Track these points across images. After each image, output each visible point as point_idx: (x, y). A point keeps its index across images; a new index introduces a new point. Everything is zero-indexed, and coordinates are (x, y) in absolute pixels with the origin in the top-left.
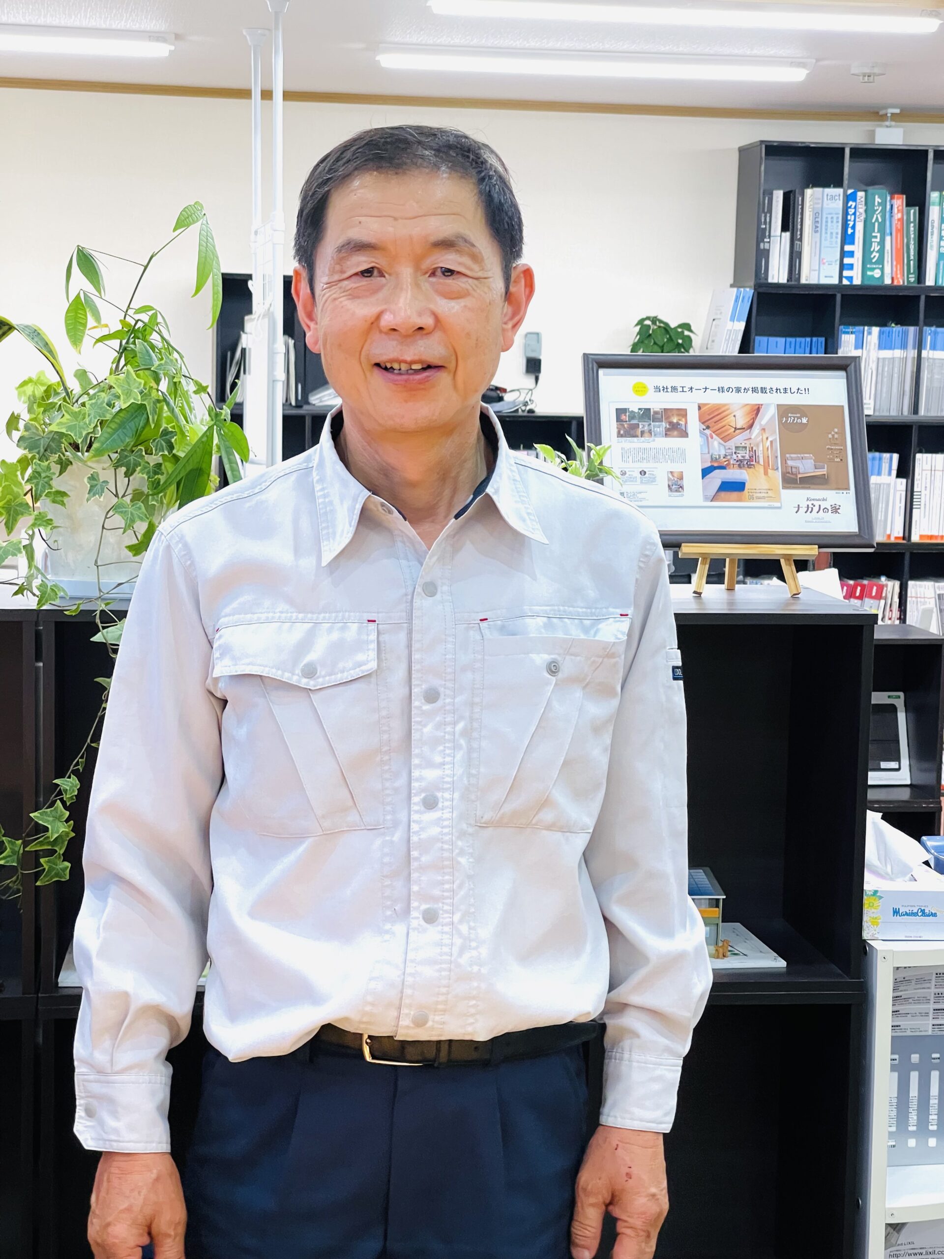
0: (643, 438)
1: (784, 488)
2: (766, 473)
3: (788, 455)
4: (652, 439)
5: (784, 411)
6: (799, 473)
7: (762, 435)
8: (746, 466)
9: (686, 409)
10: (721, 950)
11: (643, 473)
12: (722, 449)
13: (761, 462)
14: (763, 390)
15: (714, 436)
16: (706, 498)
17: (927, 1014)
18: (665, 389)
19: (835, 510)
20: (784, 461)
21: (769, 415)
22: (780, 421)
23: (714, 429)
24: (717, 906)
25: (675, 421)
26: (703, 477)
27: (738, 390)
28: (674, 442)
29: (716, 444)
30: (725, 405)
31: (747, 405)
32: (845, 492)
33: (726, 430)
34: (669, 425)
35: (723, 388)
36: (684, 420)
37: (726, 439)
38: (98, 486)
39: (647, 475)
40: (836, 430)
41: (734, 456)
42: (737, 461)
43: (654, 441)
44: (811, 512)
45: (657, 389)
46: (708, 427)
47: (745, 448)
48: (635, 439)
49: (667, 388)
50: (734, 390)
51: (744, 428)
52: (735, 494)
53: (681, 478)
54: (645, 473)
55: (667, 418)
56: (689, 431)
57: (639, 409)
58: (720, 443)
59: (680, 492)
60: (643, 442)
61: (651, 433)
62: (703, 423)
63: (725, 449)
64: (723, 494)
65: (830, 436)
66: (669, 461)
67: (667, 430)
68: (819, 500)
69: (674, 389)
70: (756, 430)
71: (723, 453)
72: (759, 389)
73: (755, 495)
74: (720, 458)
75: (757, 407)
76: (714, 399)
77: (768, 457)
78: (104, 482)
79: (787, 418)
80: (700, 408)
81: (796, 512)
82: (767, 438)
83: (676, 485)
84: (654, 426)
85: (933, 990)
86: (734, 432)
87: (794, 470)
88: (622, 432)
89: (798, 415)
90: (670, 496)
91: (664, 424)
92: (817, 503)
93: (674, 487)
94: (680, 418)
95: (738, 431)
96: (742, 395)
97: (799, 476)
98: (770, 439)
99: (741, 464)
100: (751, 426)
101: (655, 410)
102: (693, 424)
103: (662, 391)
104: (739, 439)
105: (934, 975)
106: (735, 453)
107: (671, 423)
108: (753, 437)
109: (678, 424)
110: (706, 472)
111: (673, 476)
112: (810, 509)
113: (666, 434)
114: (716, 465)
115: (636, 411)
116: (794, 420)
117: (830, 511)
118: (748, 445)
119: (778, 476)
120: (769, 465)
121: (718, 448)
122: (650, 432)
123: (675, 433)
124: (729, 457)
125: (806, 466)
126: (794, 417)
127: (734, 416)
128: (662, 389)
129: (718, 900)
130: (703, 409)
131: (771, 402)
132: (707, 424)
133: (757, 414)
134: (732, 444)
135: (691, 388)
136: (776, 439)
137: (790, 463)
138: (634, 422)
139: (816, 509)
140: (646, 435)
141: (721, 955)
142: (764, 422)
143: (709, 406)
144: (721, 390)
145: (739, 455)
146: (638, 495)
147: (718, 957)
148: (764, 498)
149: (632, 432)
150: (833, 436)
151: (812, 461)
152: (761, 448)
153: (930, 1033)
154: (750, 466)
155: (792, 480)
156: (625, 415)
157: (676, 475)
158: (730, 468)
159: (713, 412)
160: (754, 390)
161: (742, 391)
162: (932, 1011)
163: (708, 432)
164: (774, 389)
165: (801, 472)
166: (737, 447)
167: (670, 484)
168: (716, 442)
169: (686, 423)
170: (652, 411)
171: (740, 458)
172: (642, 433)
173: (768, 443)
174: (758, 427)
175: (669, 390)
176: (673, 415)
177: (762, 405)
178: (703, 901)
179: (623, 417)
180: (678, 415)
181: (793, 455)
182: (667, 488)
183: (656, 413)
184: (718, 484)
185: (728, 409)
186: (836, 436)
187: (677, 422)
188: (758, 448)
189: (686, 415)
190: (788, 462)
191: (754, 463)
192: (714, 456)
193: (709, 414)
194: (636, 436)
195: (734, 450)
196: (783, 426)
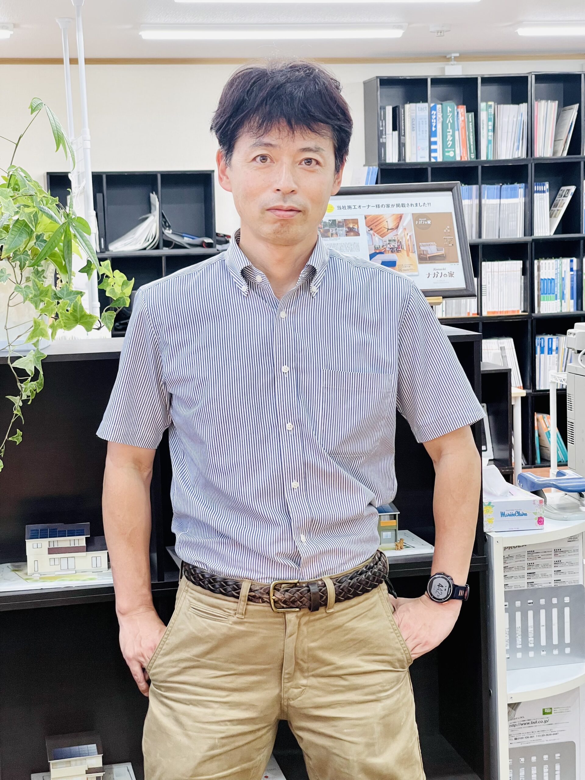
0: (332, 238)
1: (420, 263)
2: (408, 255)
3: (420, 244)
4: (338, 237)
5: (416, 217)
7: (404, 232)
8: (396, 251)
9: (357, 219)
10: (399, 545)
12: (381, 241)
13: (405, 249)
14: (403, 205)
15: (375, 234)
17: (523, 577)
18: (344, 207)
19: (451, 275)
20: (418, 247)
21: (407, 220)
22: (414, 223)
23: (375, 230)
24: (395, 519)
25: (351, 226)
27: (388, 206)
28: (352, 239)
30: (381, 215)
31: (394, 214)
32: (456, 264)
33: (383, 230)
34: (348, 229)
35: (379, 205)
36: (356, 225)
37: (382, 236)
38: (4, 277)
40: (448, 227)
41: (388, 246)
43: (339, 239)
45: (339, 208)
46: (371, 229)
47: (395, 240)
48: (328, 239)
50: (386, 206)
51: (393, 229)
55: (347, 225)
56: (360, 232)
57: (329, 220)
58: (379, 238)
60: (333, 240)
61: (337, 235)
62: (368, 227)
63: (383, 242)
65: (445, 231)
66: (349, 251)
67: (347, 232)
68: (441, 269)
69: (350, 207)
70: (400, 229)
71: (381, 245)
72: (401, 205)
73: (403, 268)
74: (380, 247)
75: (400, 215)
76: (373, 212)
77: (409, 245)
78: (8, 274)
79: (419, 221)
81: (428, 278)
82: (407, 234)
84: (339, 230)
85: (527, 562)
86: (387, 231)
87: (425, 252)
89: (425, 219)
91: (345, 229)
92: (440, 272)
94: (354, 224)
95: (389, 231)
96: (391, 209)
97: (428, 256)
98: (409, 235)
99: (392, 250)
100: (397, 227)
101: (339, 220)
102: (362, 227)
103: (342, 209)
104: (391, 236)
105: (527, 553)
106: (389, 244)
107: (349, 228)
108: (399, 234)
109: (353, 228)
110: (372, 256)
112: (436, 276)
113: (346, 235)
114: (378, 251)
116: (422, 222)
117: (448, 276)
119: (415, 256)
120: (409, 250)
121: (378, 241)
123: (352, 234)
124: (385, 247)
125: (432, 250)
126: (423, 221)
127: (387, 222)
128: (342, 208)
129: (395, 515)
130: (367, 219)
131: (408, 213)
132: (371, 227)
133: (400, 220)
134: (386, 238)
135: (360, 206)
136: (413, 234)
137: (422, 248)
138: (327, 228)
139: (439, 275)
140: (334, 235)
141: (399, 548)
142: (405, 224)
143: (371, 216)
144: (378, 206)
145: (391, 245)
147: (398, 549)
148: (408, 270)
149: (326, 235)
150: (447, 230)
151: (435, 246)
152: (404, 240)
153: (526, 588)
154: (398, 251)
155: (423, 258)
159: (373, 220)
160: (398, 205)
161: (391, 206)
162: (526, 574)
163: (372, 232)
164: (410, 204)
165: (429, 253)
166: (389, 241)
168: (377, 238)
169: (358, 227)
170: (337, 221)
171: (392, 247)
172: (332, 234)
173: (408, 237)
174: (402, 228)
175: (347, 208)
176: (350, 223)
177: (403, 214)
178: (386, 516)
181: (423, 244)
183: (339, 222)
185: (383, 217)
186: (449, 231)
188: (402, 240)
189: (358, 223)
190: (421, 247)
191: (400, 249)
192: (376, 246)
193: (371, 221)
194: (329, 237)
195: (388, 242)
196: (417, 226)
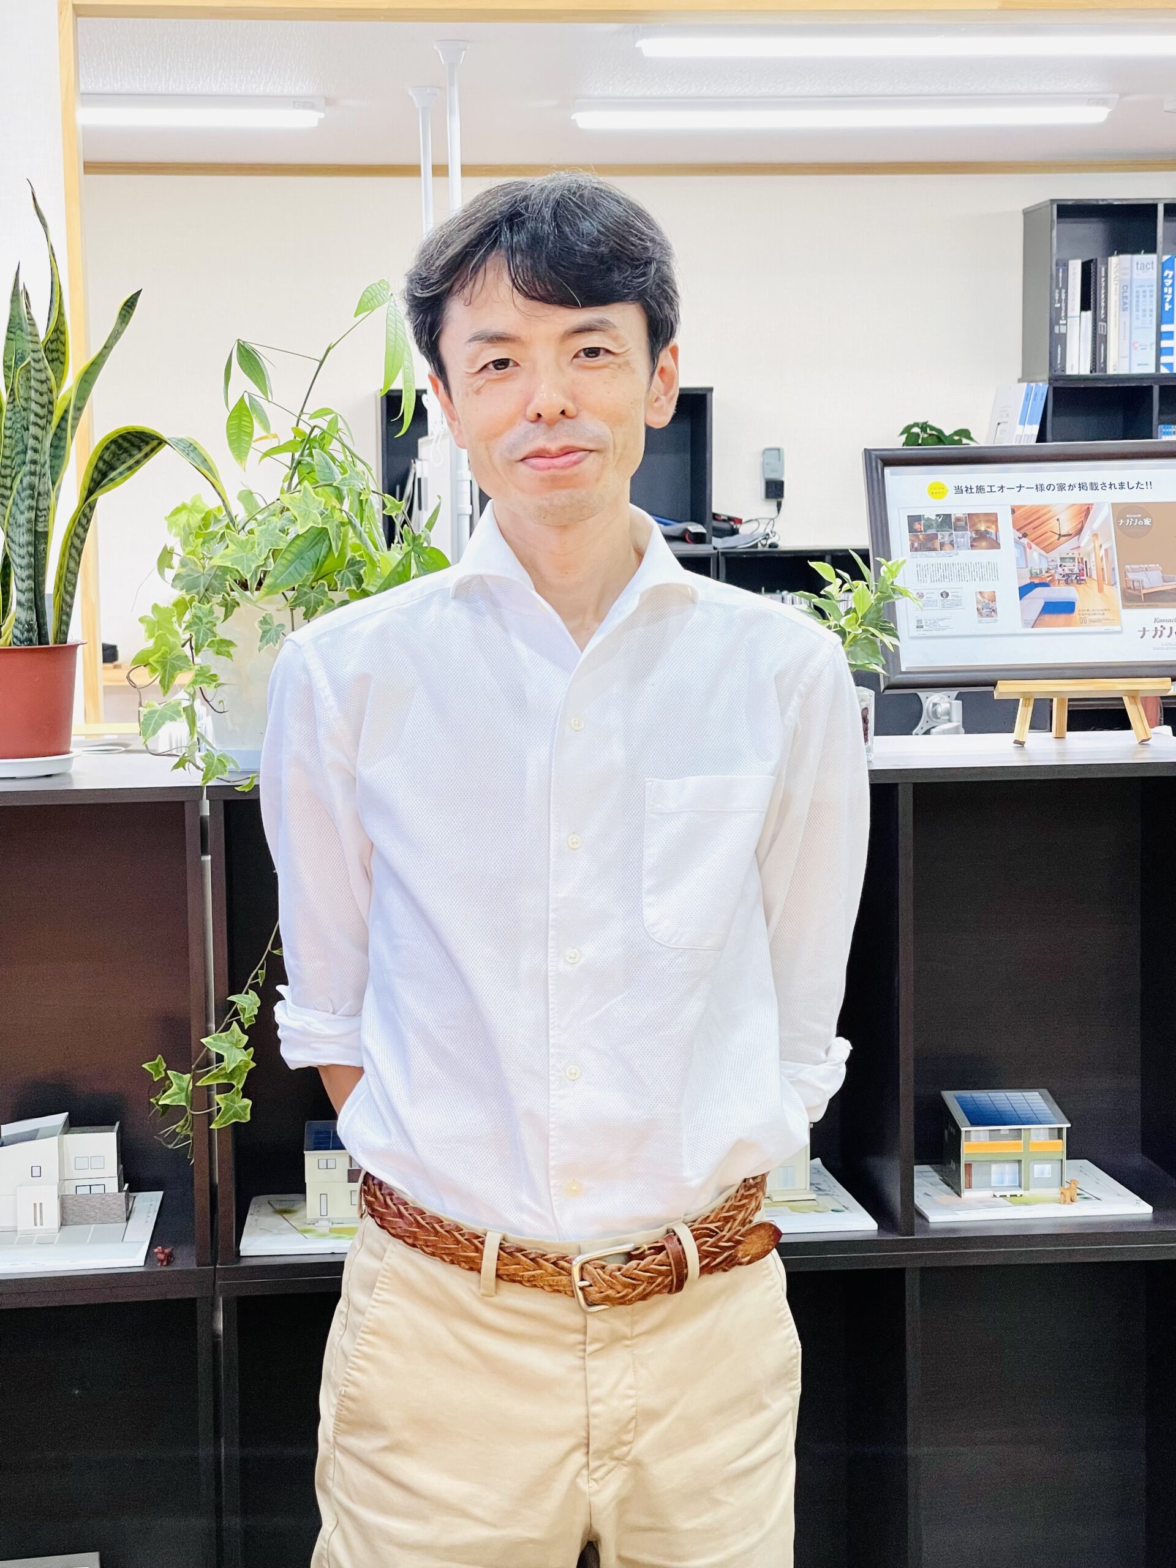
0: (943, 552)
1: (1124, 607)
2: (1101, 590)
3: (1128, 567)
4: (954, 551)
5: (1121, 511)
6: (1143, 588)
7: (1094, 542)
8: (1075, 581)
9: (996, 514)
10: (1068, 1194)
11: (945, 595)
12: (1044, 560)
13: (1094, 576)
14: (1094, 486)
15: (1033, 545)
16: (1025, 624)
18: (969, 489)
20: (1124, 574)
21: (1102, 517)
22: (1116, 523)
23: (1033, 537)
24: (1060, 1137)
25: (983, 528)
26: (1021, 599)
27: (1061, 487)
28: (983, 555)
29: (1035, 555)
30: (1045, 507)
31: (1074, 505)
33: (1051, 537)
34: (976, 534)
35: (1041, 485)
36: (993, 527)
37: (1048, 549)
38: (273, 631)
39: (949, 598)
41: (1060, 570)
42: (1064, 576)
43: (957, 554)
44: (1160, 637)
45: (959, 490)
46: (1025, 535)
47: (1073, 559)
48: (933, 553)
49: (971, 489)
50: (1056, 487)
51: (1071, 535)
52: (1062, 617)
53: (994, 600)
54: (947, 595)
55: (973, 525)
56: (1001, 541)
57: (937, 515)
58: (1040, 554)
59: (993, 617)
60: (944, 556)
61: (953, 545)
62: (1018, 530)
63: (1048, 562)
64: (1047, 617)
66: (977, 579)
67: (974, 540)
68: (1170, 621)
69: (980, 489)
70: (1086, 535)
71: (1044, 567)
72: (1088, 485)
73: (1089, 618)
74: (1041, 572)
75: (1087, 506)
76: (1030, 499)
77: (1103, 569)
78: (279, 625)
79: (1125, 519)
80: (1013, 511)
81: (1142, 637)
82: (1101, 546)
83: (988, 608)
84: (957, 537)
86: (1058, 539)
87: (1136, 584)
88: (916, 545)
89: (1139, 516)
90: (980, 622)
91: (969, 534)
92: (1167, 625)
93: (984, 610)
94: (989, 524)
95: (1062, 539)
96: (1066, 493)
97: (1144, 592)
98: (1104, 547)
99: (1067, 579)
100: (1079, 532)
101: (958, 515)
102: (1006, 532)
103: (964, 492)
104: (1065, 548)
106: (1061, 566)
107: (977, 532)
108: (1082, 545)
110: (1024, 591)
111: (983, 597)
112: (1159, 633)
113: (972, 546)
114: (1036, 581)
115: (934, 518)
116: (1134, 522)
118: (1076, 556)
119: (1116, 593)
120: (1104, 580)
121: (1038, 560)
122: (952, 543)
123: (984, 544)
124: (1053, 571)
125: (1151, 579)
126: (1134, 518)
127: (1058, 520)
128: (964, 489)
129: (1060, 1130)
130: (1017, 513)
131: (1104, 501)
132: (1023, 531)
133: (1087, 516)
134: (1056, 555)
135: (1002, 487)
136: (1112, 546)
137: (1131, 576)
138: (932, 531)
139: (1167, 632)
140: (948, 547)
141: (1068, 1200)
142: (1095, 526)
143: (1024, 509)
144: (1039, 488)
145: (1066, 569)
146: (940, 623)
147: (1065, 1202)
148: (1099, 620)
149: (929, 545)
151: (1159, 572)
152: (1093, 559)
154: (1079, 582)
155: (1133, 597)
156: (920, 524)
157: (986, 596)
158: (1054, 585)
159: (1030, 516)
160: (1082, 486)
161: (1067, 488)
163: (1025, 541)
164: (1107, 485)
165: (1145, 586)
166: (1062, 559)
167: (980, 607)
168: (1035, 553)
169: (997, 531)
170: (953, 517)
171: (1067, 572)
172: (942, 545)
173: (1102, 553)
174: (1089, 533)
175: (974, 490)
176: (980, 521)
177: (1092, 504)
178: (1041, 1131)
179: (917, 526)
180: (987, 521)
181: (1133, 566)
182: (976, 612)
183: (958, 519)
184: (1040, 605)
185: (1050, 511)
187: (986, 531)
188: (1089, 558)
189: (997, 521)
190: (1128, 574)
191: (1085, 577)
192: (1033, 571)
193: (1026, 519)
194: (935, 550)
195: (1059, 563)
196: (1120, 529)
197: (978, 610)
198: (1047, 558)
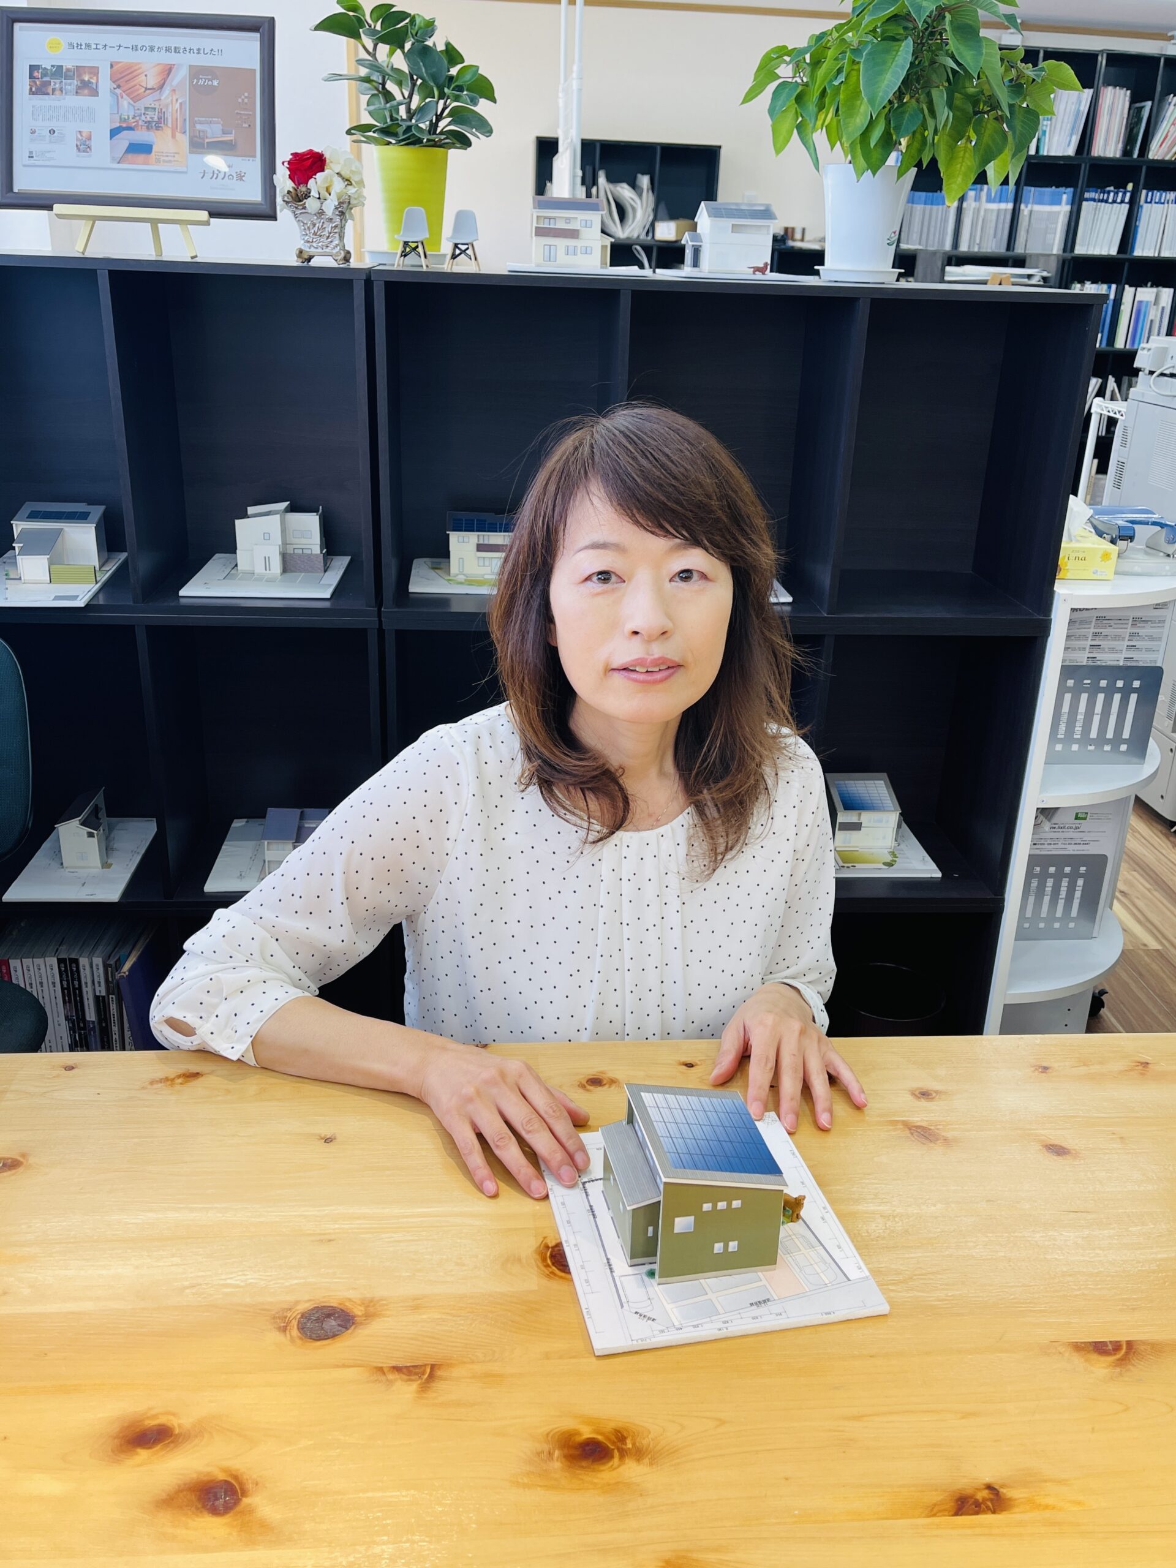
0: (52, 97)
1: (191, 152)
2: (173, 136)
3: (196, 119)
4: (62, 97)
5: (196, 72)
6: (207, 138)
7: (172, 96)
8: (154, 128)
9: (98, 68)
11: (52, 132)
12: (132, 109)
13: (170, 125)
14: (177, 50)
15: (125, 96)
16: (113, 159)
18: (79, 46)
19: (240, 177)
20: (193, 124)
21: (180, 75)
22: (191, 82)
23: (125, 88)
25: (86, 78)
26: (111, 139)
27: (152, 49)
28: (84, 101)
29: (125, 103)
30: (139, 63)
31: (159, 64)
32: (251, 159)
33: (138, 90)
34: (81, 83)
35: (136, 46)
36: (95, 78)
37: (136, 99)
39: (55, 134)
40: (246, 94)
41: (143, 117)
42: (146, 123)
43: (65, 99)
44: (216, 178)
45: (71, 45)
46: (119, 87)
47: (155, 109)
48: (46, 97)
49: (81, 45)
50: (148, 48)
51: (154, 89)
52: (141, 157)
53: (90, 138)
54: (54, 132)
55: (79, 76)
56: (100, 90)
57: (52, 66)
58: (129, 103)
59: (88, 152)
60: (53, 100)
61: (62, 91)
62: (114, 82)
63: (135, 110)
64: (130, 156)
65: (240, 100)
66: (78, 121)
67: (78, 88)
68: (225, 166)
69: (88, 46)
70: (167, 90)
71: (131, 115)
72: (173, 49)
73: (162, 158)
74: (128, 118)
75: (169, 66)
76: (126, 57)
77: (177, 119)
79: (198, 79)
80: (112, 66)
81: (202, 178)
82: (177, 100)
83: (84, 146)
84: (66, 84)
86: (145, 92)
87: (201, 134)
88: (34, 89)
89: (210, 77)
90: (78, 156)
91: (76, 82)
92: (222, 170)
93: (82, 147)
94: (92, 76)
95: (148, 92)
96: (155, 53)
97: (207, 140)
98: (180, 101)
99: (149, 125)
100: (161, 87)
101: (68, 67)
102: (105, 83)
104: (148, 101)
106: (144, 114)
107: (83, 81)
108: (162, 98)
109: (89, 82)
110: (114, 133)
111: (82, 136)
112: (215, 176)
113: (77, 92)
114: (124, 125)
115: (49, 68)
116: (205, 82)
117: (235, 178)
118: (157, 107)
119: (185, 140)
120: (177, 128)
121: (127, 107)
122: (61, 90)
123: (86, 91)
124: (137, 118)
125: (214, 131)
126: (205, 79)
127: (146, 76)
128: (75, 45)
130: (115, 68)
131: (184, 62)
132: (118, 83)
133: (168, 75)
134: (142, 104)
135: (105, 46)
136: (186, 101)
137: (198, 127)
138: (47, 79)
139: (221, 175)
140: (58, 92)
142: (175, 83)
143: (120, 65)
144: (135, 48)
145: (148, 116)
146: (46, 154)
148: (170, 161)
149: (41, 90)
150: (243, 100)
151: (220, 125)
152: (170, 110)
154: (158, 128)
155: (199, 145)
156: (38, 72)
157: (84, 135)
158: (138, 129)
159: (122, 72)
160: (168, 49)
161: (156, 50)
163: (118, 91)
164: (188, 50)
165: (208, 135)
166: (146, 109)
167: (79, 144)
168: (125, 102)
169: (97, 81)
170: (64, 67)
171: (149, 119)
172: (54, 90)
173: (177, 106)
174: (169, 88)
175: (83, 47)
176: (85, 73)
177: (174, 65)
179: (36, 74)
180: (90, 73)
181: (200, 119)
182: (75, 148)
183: (68, 70)
184: (126, 145)
185: (140, 68)
186: (246, 100)
188: (167, 109)
189: (98, 73)
190: (196, 125)
191: (162, 125)
192: (123, 117)
193: (120, 73)
194: (48, 94)
195: (143, 112)
196: (195, 89)
197: (77, 146)
198: (134, 106)
